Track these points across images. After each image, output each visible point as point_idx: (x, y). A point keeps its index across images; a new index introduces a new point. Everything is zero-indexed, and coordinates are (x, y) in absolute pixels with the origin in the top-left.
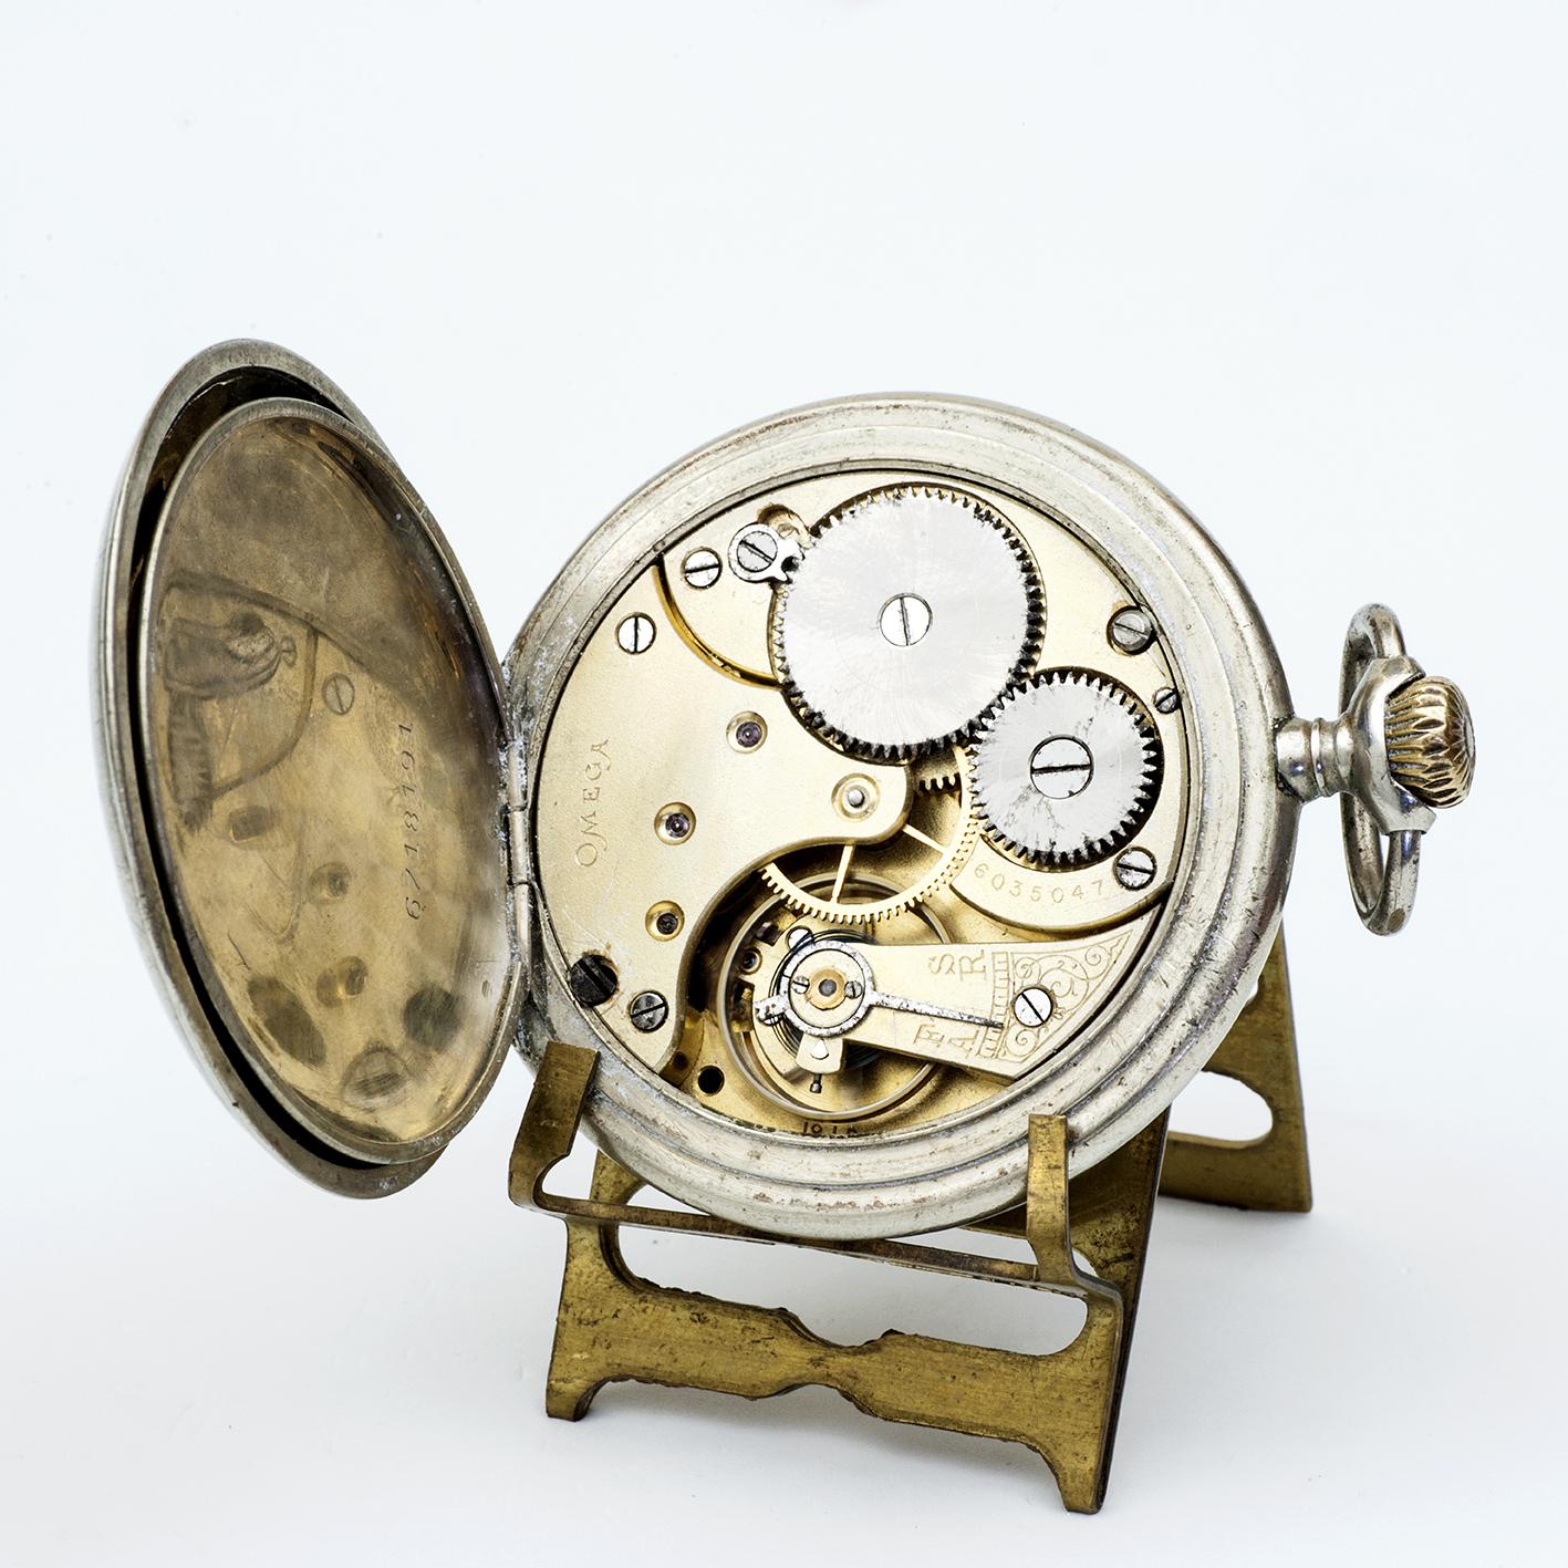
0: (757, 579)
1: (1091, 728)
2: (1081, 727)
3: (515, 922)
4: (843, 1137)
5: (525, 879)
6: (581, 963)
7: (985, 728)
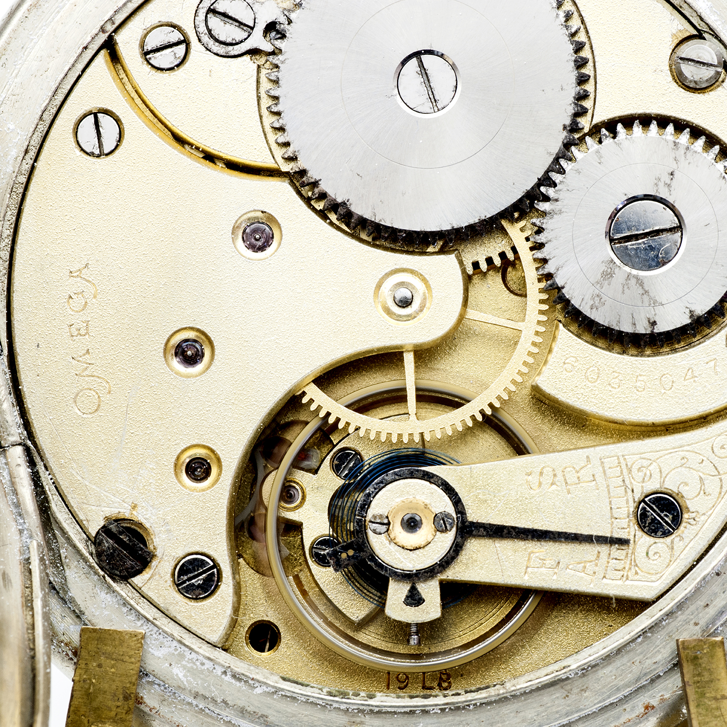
0: (236, 53)
1: (674, 183)
2: (661, 184)
3: (15, 492)
4: (458, 694)
5: (18, 440)
6: (105, 529)
7: (546, 199)
